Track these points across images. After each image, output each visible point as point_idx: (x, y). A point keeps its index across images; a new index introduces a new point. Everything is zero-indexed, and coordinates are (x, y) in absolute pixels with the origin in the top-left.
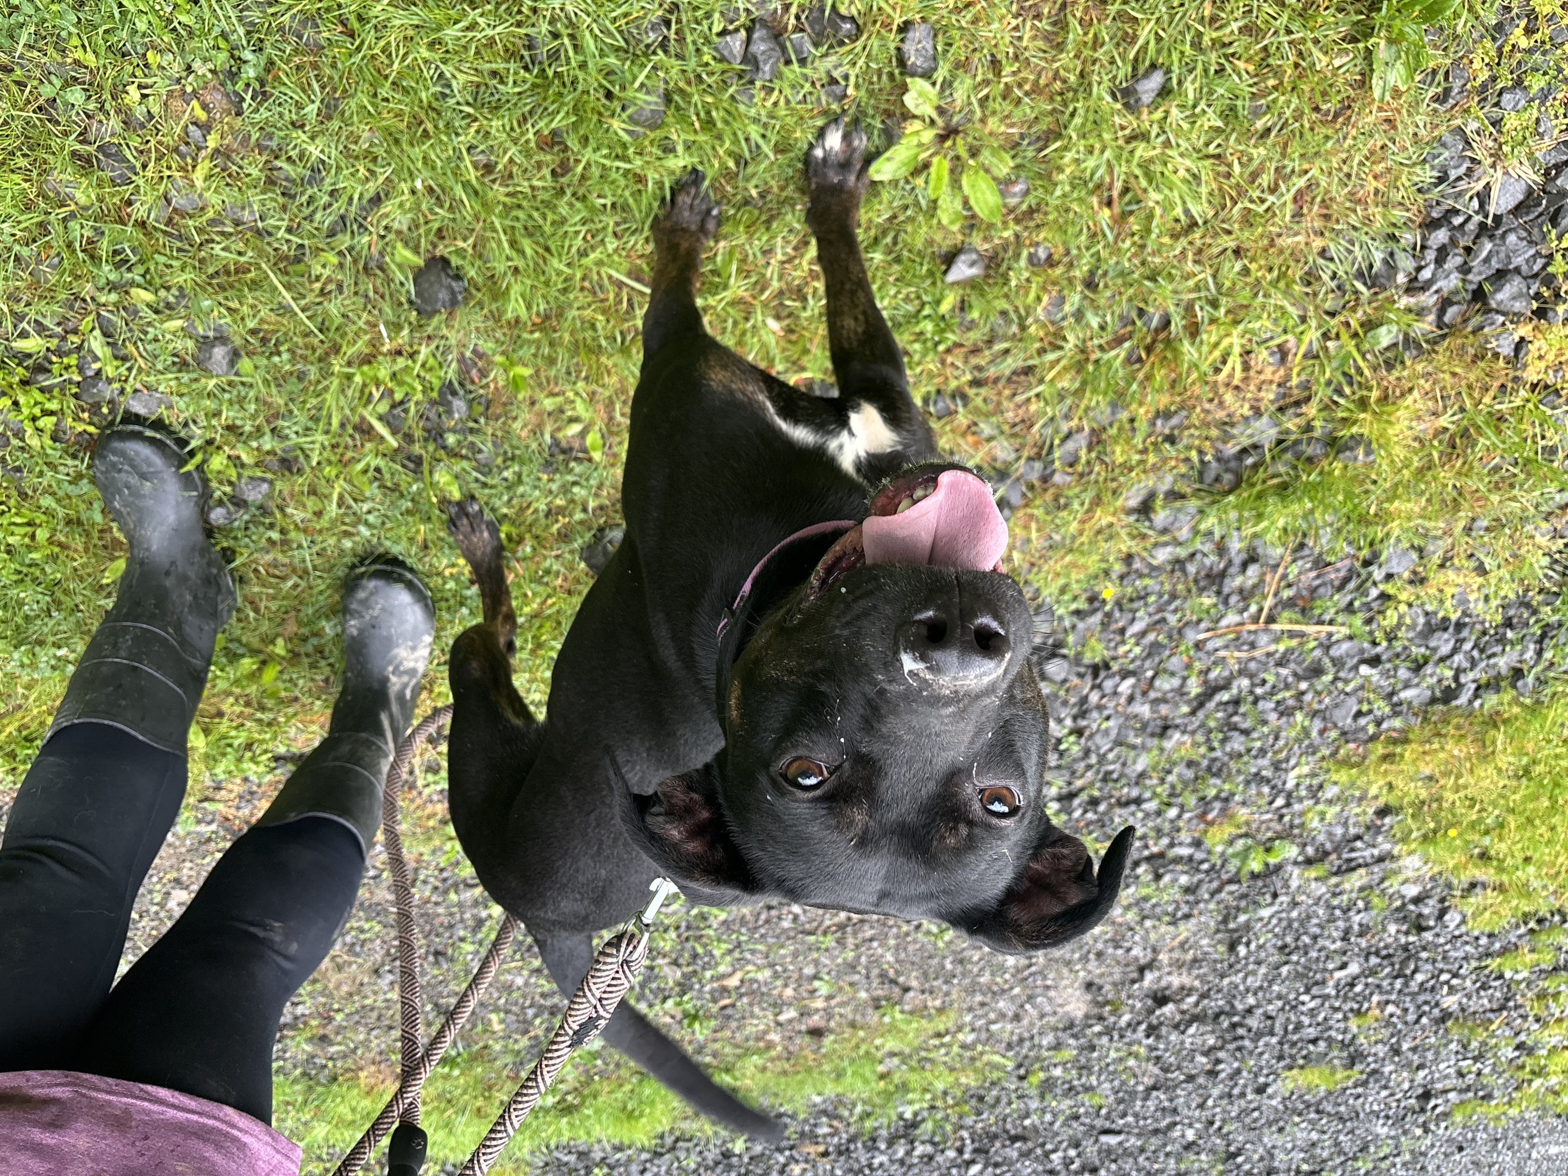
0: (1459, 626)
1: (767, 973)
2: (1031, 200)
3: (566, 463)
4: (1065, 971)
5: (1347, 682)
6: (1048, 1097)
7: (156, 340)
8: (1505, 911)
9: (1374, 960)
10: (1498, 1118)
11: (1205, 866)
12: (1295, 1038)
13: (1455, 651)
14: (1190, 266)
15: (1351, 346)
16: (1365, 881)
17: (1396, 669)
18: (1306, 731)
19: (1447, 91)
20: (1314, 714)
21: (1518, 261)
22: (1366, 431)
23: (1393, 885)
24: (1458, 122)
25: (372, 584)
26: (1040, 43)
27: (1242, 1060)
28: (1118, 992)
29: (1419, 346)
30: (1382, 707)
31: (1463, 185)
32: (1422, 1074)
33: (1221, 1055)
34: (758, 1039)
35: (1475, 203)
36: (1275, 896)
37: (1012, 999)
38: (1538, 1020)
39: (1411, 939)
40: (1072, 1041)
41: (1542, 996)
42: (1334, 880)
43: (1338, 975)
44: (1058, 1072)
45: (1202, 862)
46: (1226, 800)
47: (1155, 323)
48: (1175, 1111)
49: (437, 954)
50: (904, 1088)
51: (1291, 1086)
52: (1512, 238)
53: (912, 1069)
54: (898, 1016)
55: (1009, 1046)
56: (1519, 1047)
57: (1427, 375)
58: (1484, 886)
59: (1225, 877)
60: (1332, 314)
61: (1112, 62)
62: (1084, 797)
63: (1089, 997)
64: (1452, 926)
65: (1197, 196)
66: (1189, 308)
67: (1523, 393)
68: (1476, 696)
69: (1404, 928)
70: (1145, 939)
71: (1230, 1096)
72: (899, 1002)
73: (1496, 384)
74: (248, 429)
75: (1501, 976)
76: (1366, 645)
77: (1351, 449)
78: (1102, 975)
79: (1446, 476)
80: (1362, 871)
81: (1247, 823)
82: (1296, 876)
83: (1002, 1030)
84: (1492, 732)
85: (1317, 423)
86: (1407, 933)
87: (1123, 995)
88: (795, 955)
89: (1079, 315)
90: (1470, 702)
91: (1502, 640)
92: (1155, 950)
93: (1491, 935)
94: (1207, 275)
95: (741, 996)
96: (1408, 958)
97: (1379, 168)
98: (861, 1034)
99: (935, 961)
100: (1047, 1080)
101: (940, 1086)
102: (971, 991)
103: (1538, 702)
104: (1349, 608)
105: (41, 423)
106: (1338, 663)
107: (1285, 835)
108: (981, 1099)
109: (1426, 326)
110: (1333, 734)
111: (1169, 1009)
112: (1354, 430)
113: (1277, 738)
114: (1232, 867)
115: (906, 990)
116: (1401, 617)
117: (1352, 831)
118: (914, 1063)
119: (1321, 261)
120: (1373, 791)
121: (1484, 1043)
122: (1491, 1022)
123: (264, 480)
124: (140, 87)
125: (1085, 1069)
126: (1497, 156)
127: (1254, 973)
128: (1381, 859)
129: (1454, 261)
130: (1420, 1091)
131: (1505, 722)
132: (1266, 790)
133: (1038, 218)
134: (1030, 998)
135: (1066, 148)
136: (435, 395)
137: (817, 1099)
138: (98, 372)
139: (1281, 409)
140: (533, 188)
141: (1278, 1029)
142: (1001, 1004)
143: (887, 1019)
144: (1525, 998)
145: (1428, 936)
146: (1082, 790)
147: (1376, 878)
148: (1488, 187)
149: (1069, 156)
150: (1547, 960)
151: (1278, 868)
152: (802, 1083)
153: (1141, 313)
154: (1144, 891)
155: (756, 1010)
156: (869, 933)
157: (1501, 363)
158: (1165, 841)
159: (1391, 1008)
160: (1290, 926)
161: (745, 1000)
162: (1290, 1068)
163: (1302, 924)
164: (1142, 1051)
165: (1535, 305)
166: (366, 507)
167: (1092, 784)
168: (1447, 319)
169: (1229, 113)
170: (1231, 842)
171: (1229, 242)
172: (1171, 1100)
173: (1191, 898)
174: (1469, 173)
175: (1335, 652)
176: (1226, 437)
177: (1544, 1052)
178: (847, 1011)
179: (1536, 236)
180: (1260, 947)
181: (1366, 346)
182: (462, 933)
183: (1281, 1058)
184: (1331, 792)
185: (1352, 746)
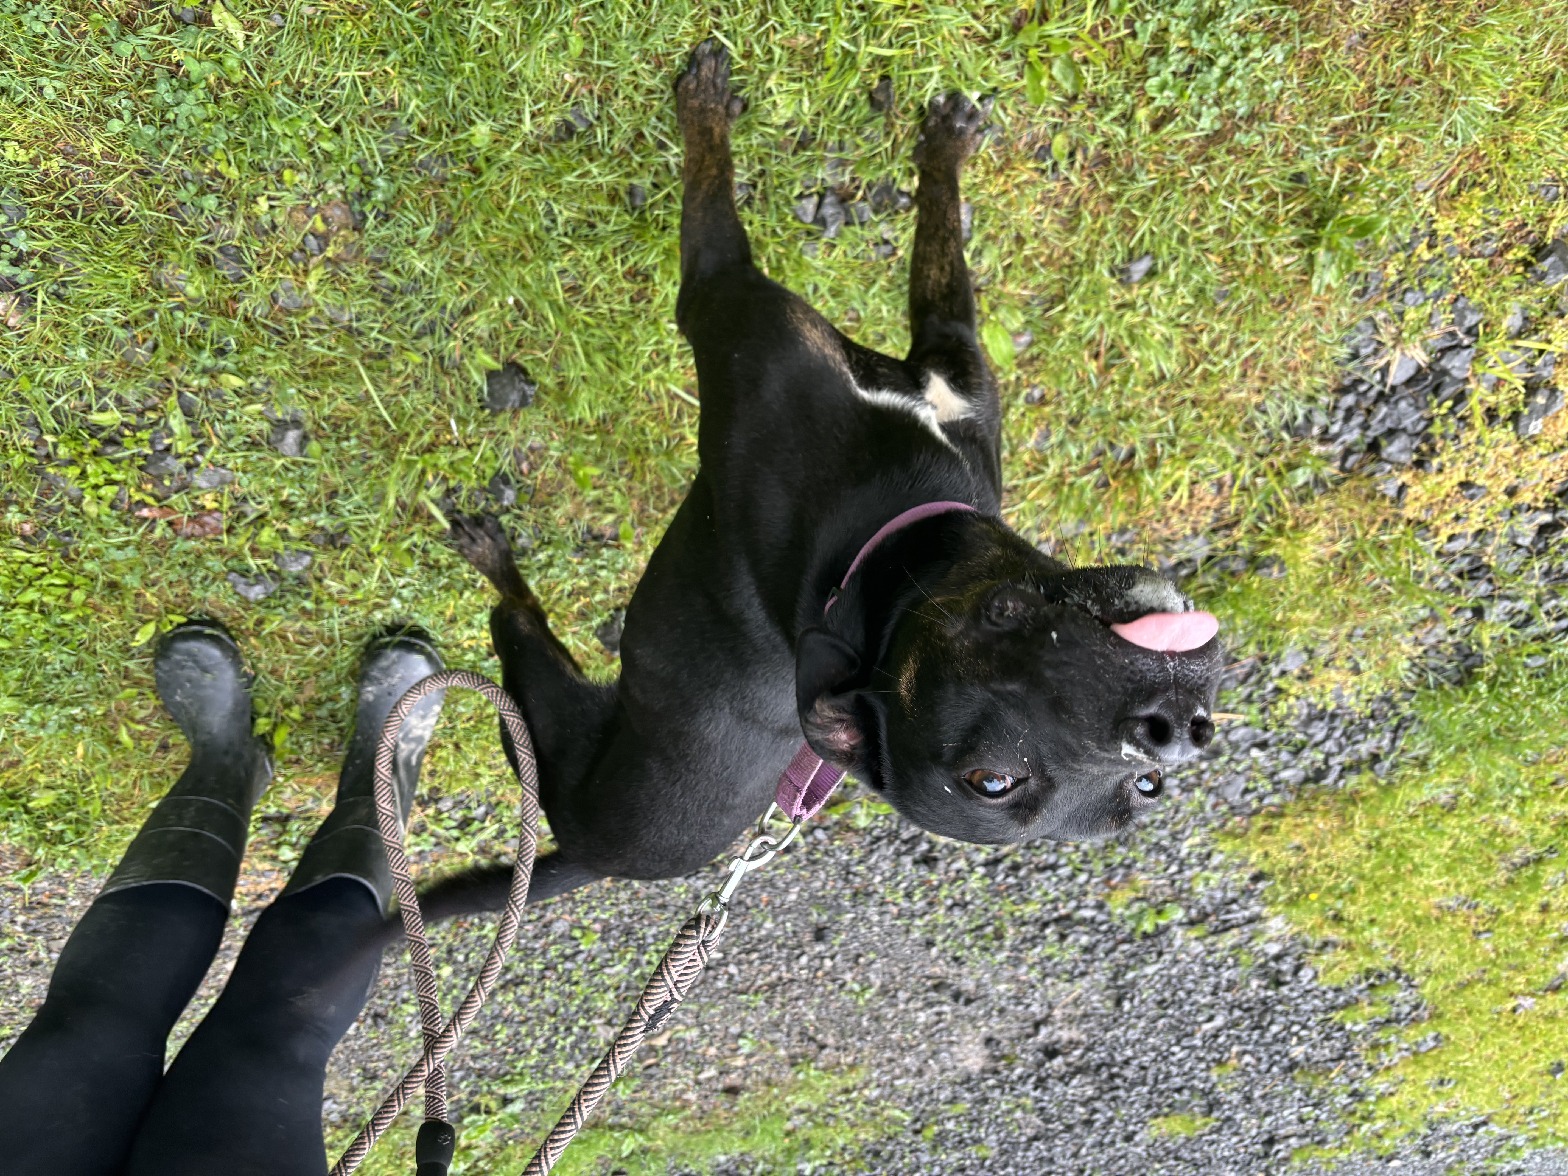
0: (1333, 716)
1: (695, 1033)
2: (1035, 350)
3: (597, 549)
4: (969, 1027)
5: (1238, 762)
6: (940, 1149)
7: (234, 421)
8: (1352, 967)
9: (1237, 1013)
10: (1329, 1162)
11: (1104, 928)
12: (1163, 1087)
13: (1327, 737)
14: (1157, 411)
15: (1274, 482)
16: (1234, 941)
17: (1279, 752)
18: (1202, 805)
19: (1365, 290)
20: (1210, 791)
21: (1407, 423)
22: (1280, 552)
23: (1259, 944)
24: (1370, 313)
25: (394, 655)
26: (1056, 226)
27: (1116, 1110)
28: (1013, 1046)
29: (1325, 485)
30: (1265, 786)
31: (1369, 362)
32: (1268, 1120)
33: (1098, 1105)
34: (675, 1098)
35: (1378, 376)
36: (1160, 954)
37: (918, 1054)
38: (1370, 1068)
39: (1270, 993)
40: (967, 1095)
41: (1375, 1046)
42: (1210, 940)
43: (1206, 1027)
44: (950, 1125)
45: (1102, 923)
46: (1129, 867)
47: (1122, 456)
48: (1051, 1161)
49: (376, 1016)
50: (808, 1143)
51: (1155, 1133)
52: (1403, 405)
53: (817, 1125)
54: (812, 1072)
55: (910, 1101)
56: (1354, 1094)
57: (1329, 509)
58: (1335, 945)
59: (1119, 937)
60: (1261, 456)
61: (1113, 246)
62: (1007, 862)
63: (986, 1052)
64: (1305, 980)
65: (1168, 356)
66: (1153, 444)
67: (1401, 527)
68: (1341, 777)
69: (1264, 983)
70: (1044, 996)
71: (1101, 1144)
72: (815, 1059)
73: (1380, 519)
74: (301, 505)
75: (1341, 1028)
76: (1259, 731)
77: (1269, 567)
78: (1001, 1031)
79: (1338, 592)
80: (1235, 931)
81: (1145, 888)
82: (1179, 935)
83: (905, 1085)
84: (1351, 809)
85: (1244, 544)
86: (1266, 988)
87: (1018, 1050)
88: (724, 1014)
89: (1061, 444)
90: (1336, 782)
91: (1365, 730)
92: (1051, 1007)
93: (1338, 990)
94: (1168, 419)
95: (666, 1055)
96: (1265, 1011)
97: (1309, 344)
98: (775, 1091)
99: (853, 1019)
100: (939, 1134)
101: (840, 1142)
102: (881, 1047)
103: (1390, 784)
104: (1249, 700)
105: (102, 492)
106: (1235, 746)
107: (1176, 899)
108: (877, 1154)
109: (1331, 470)
110: (1224, 808)
111: (1058, 1061)
112: (1272, 551)
113: (1177, 811)
114: (1127, 929)
115: (822, 1047)
116: (1290, 708)
117: (1230, 895)
118: (820, 1120)
119: (1257, 414)
120: (1253, 859)
121: (1323, 1091)
122: (1330, 1070)
123: (306, 553)
124: (270, 198)
125: (975, 1121)
126: (1398, 339)
127: (1134, 1026)
128: (1250, 921)
129: (1357, 420)
130: (1265, 1137)
131: (1363, 799)
132: (1163, 858)
133: (1037, 364)
134: (935, 1053)
135: (1065, 310)
136: (486, 483)
137: (722, 1158)
138: (168, 449)
139: (1214, 531)
140: (612, 311)
141: (1150, 1080)
142: (907, 1060)
143: (801, 1076)
144: (1361, 1048)
145: (1284, 990)
146: (1006, 856)
147: (1245, 937)
148: (1388, 364)
149: (1069, 317)
150: (1383, 1011)
151: (1167, 928)
152: (711, 1142)
153: (1112, 446)
154: (1049, 951)
155: (679, 1069)
156: (797, 992)
157: (1387, 503)
158: (1073, 904)
159: (1247, 1058)
160: (1169, 982)
161: (669, 1059)
162: (1156, 1116)
163: (1180, 981)
164: (1029, 1102)
165: (1415, 457)
166: (402, 581)
167: (1016, 850)
168: (1348, 464)
169: (1200, 293)
170: (1128, 906)
171: (1188, 394)
172: (1049, 1150)
173: (1088, 957)
174: (1376, 352)
175: (1233, 737)
176: (1169, 553)
177: (1372, 1099)
178: (764, 1069)
179: (1421, 403)
180: (1143, 1002)
181: (1285, 483)
182: (406, 995)
183: (1148, 1107)
184: (1216, 860)
185: (1237, 819)
